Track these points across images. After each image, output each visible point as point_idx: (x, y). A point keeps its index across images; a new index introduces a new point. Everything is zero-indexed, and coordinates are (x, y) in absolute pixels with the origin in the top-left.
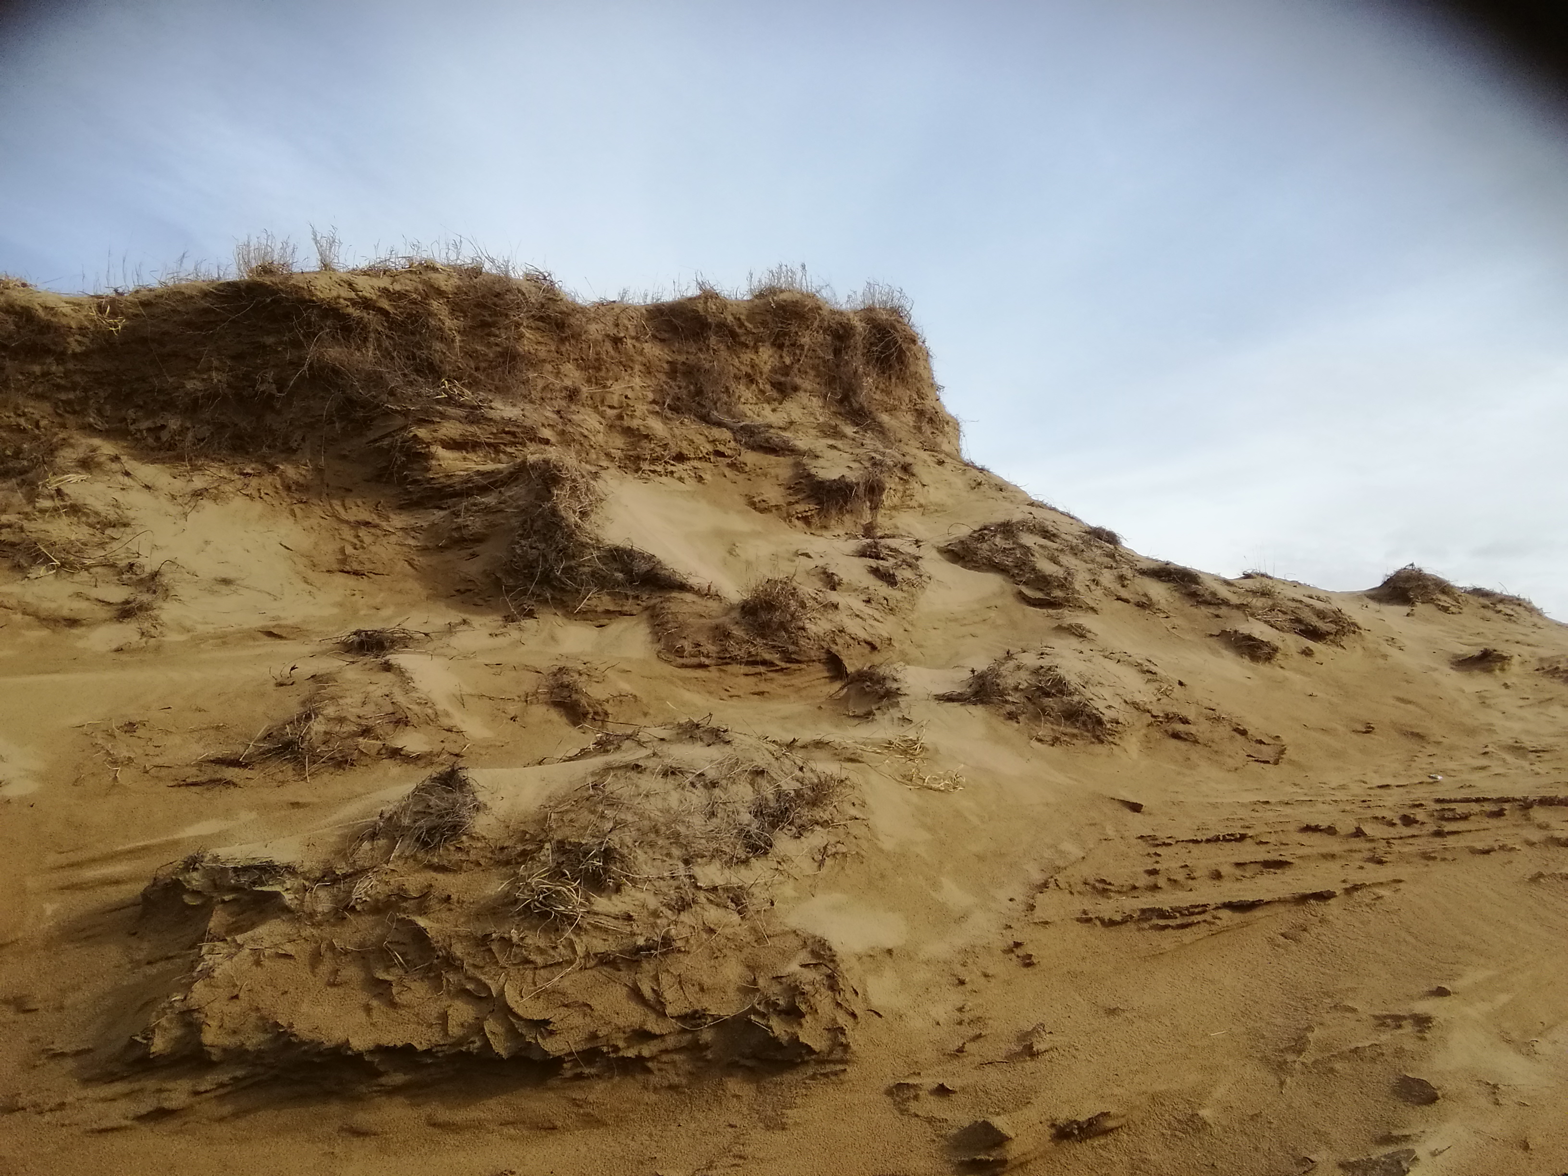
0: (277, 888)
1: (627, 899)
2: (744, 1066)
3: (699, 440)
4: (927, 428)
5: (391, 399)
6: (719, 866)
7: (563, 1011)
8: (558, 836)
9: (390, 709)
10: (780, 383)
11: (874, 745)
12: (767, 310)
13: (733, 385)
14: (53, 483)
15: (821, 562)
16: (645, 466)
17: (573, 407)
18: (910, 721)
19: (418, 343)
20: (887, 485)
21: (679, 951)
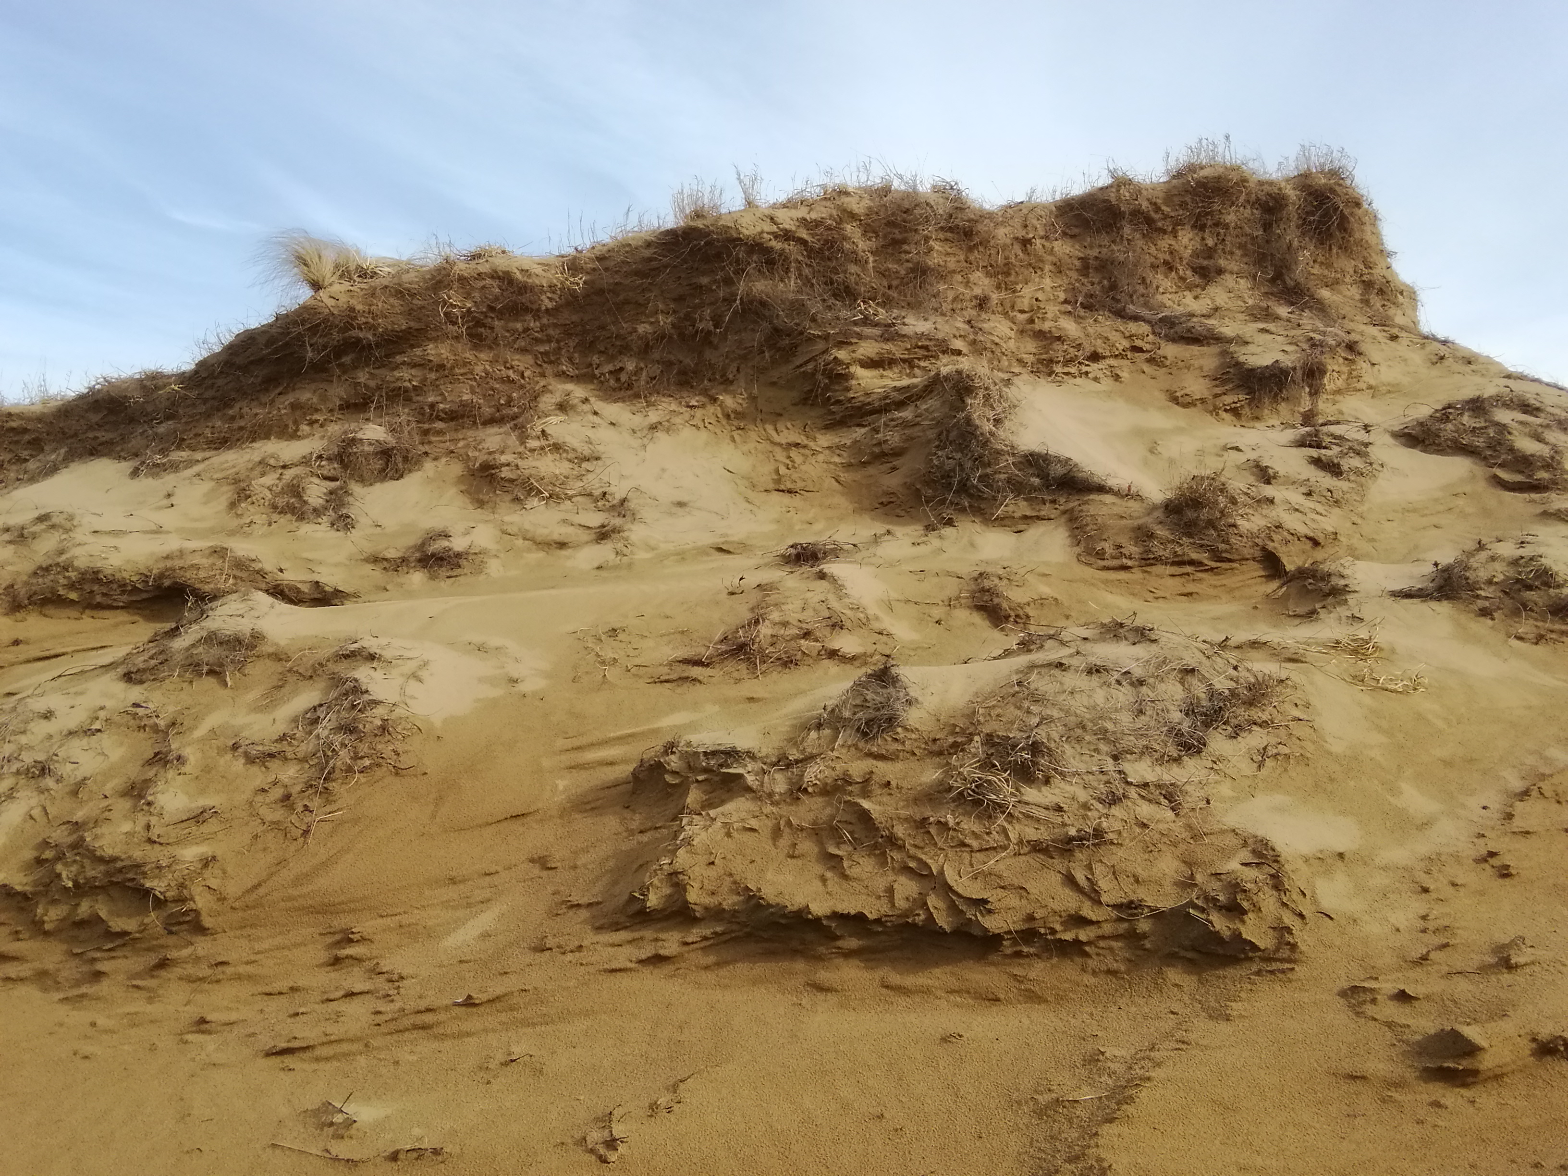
0: (740, 771)
1: (1057, 791)
2: (1184, 957)
3: (1114, 337)
4: (1376, 301)
5: (813, 325)
6: (1150, 764)
7: (1001, 893)
8: (987, 729)
9: (827, 614)
10: (1202, 268)
11: (1318, 644)
12: (1187, 190)
13: (1150, 275)
14: (539, 426)
15: (1253, 456)
16: (1058, 369)
17: (984, 316)
18: (1361, 620)
19: (834, 268)
20: (1329, 367)
21: (1112, 843)
